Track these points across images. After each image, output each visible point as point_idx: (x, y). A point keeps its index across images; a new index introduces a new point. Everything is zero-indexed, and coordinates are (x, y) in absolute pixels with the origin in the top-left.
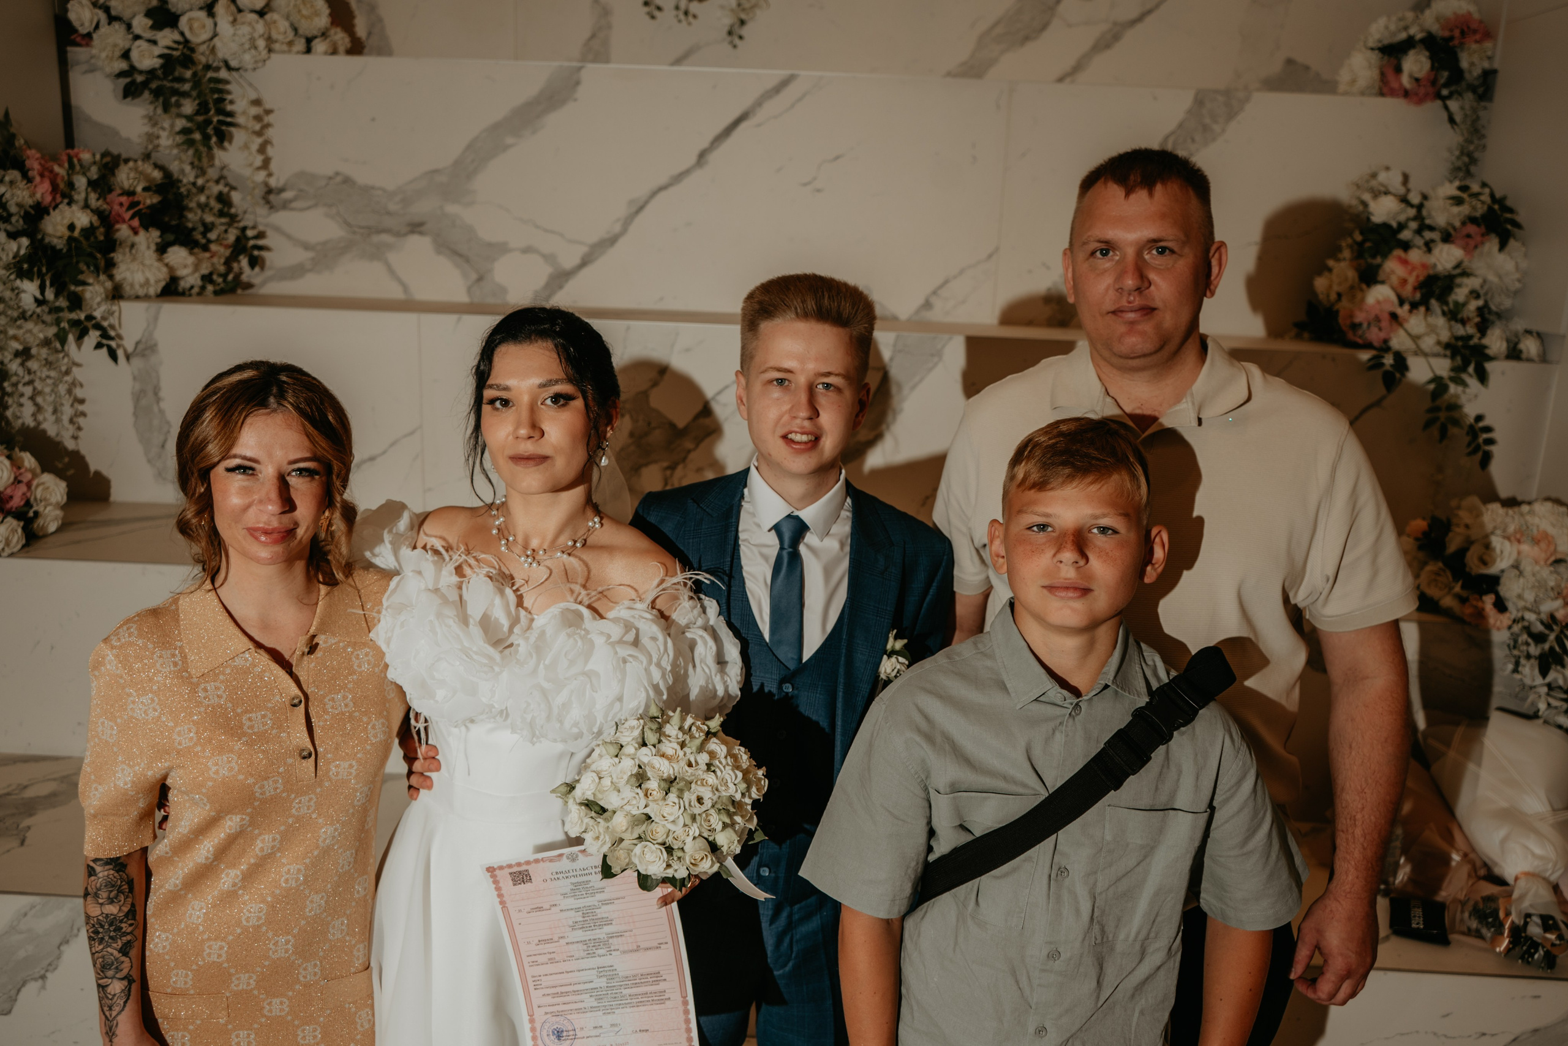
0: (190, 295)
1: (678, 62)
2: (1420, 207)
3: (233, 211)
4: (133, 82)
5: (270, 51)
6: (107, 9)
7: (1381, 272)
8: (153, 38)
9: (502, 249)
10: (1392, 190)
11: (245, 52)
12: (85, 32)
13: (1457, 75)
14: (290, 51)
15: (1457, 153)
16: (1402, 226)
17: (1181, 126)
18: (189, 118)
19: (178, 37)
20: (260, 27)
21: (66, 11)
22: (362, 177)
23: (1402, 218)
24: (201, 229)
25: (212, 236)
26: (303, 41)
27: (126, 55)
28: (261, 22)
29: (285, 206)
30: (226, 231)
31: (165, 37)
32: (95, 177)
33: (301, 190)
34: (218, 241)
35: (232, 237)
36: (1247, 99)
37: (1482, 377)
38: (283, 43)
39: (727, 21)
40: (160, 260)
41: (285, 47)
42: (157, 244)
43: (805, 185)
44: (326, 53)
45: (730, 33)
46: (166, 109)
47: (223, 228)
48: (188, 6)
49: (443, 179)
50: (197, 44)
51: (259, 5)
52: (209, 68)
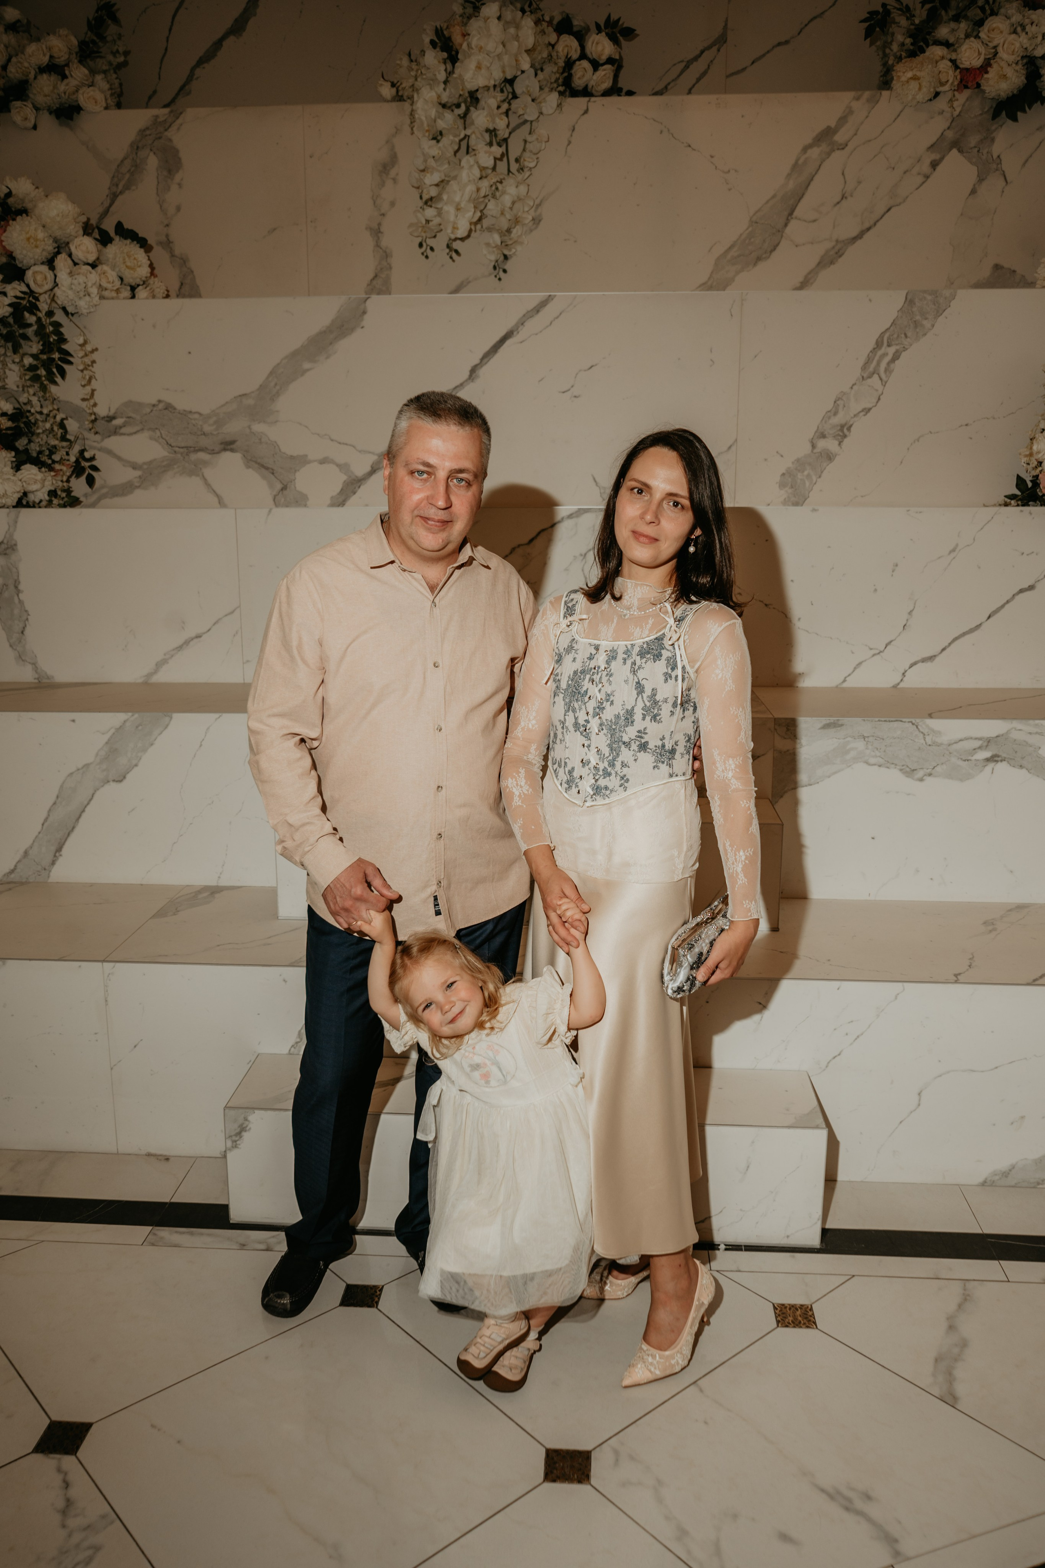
0: (40, 507)
1: (456, 293)
3: (72, 438)
5: (102, 297)
8: (4, 290)
9: (302, 461)
11: (80, 298)
14: (117, 298)
17: (893, 323)
18: (34, 356)
19: (25, 289)
20: (93, 276)
22: (181, 403)
24: (47, 453)
25: (56, 457)
26: (129, 288)
28: (93, 271)
29: (116, 432)
30: (68, 454)
31: (14, 288)
33: (128, 417)
34: (59, 462)
35: (73, 459)
36: (954, 296)
38: (112, 290)
39: (494, 258)
40: (14, 475)
41: (114, 294)
42: (12, 462)
43: (564, 392)
44: (147, 298)
45: (495, 268)
46: (15, 352)
47: (63, 452)
48: (32, 262)
49: (251, 402)
50: (40, 294)
51: (91, 258)
52: (50, 314)
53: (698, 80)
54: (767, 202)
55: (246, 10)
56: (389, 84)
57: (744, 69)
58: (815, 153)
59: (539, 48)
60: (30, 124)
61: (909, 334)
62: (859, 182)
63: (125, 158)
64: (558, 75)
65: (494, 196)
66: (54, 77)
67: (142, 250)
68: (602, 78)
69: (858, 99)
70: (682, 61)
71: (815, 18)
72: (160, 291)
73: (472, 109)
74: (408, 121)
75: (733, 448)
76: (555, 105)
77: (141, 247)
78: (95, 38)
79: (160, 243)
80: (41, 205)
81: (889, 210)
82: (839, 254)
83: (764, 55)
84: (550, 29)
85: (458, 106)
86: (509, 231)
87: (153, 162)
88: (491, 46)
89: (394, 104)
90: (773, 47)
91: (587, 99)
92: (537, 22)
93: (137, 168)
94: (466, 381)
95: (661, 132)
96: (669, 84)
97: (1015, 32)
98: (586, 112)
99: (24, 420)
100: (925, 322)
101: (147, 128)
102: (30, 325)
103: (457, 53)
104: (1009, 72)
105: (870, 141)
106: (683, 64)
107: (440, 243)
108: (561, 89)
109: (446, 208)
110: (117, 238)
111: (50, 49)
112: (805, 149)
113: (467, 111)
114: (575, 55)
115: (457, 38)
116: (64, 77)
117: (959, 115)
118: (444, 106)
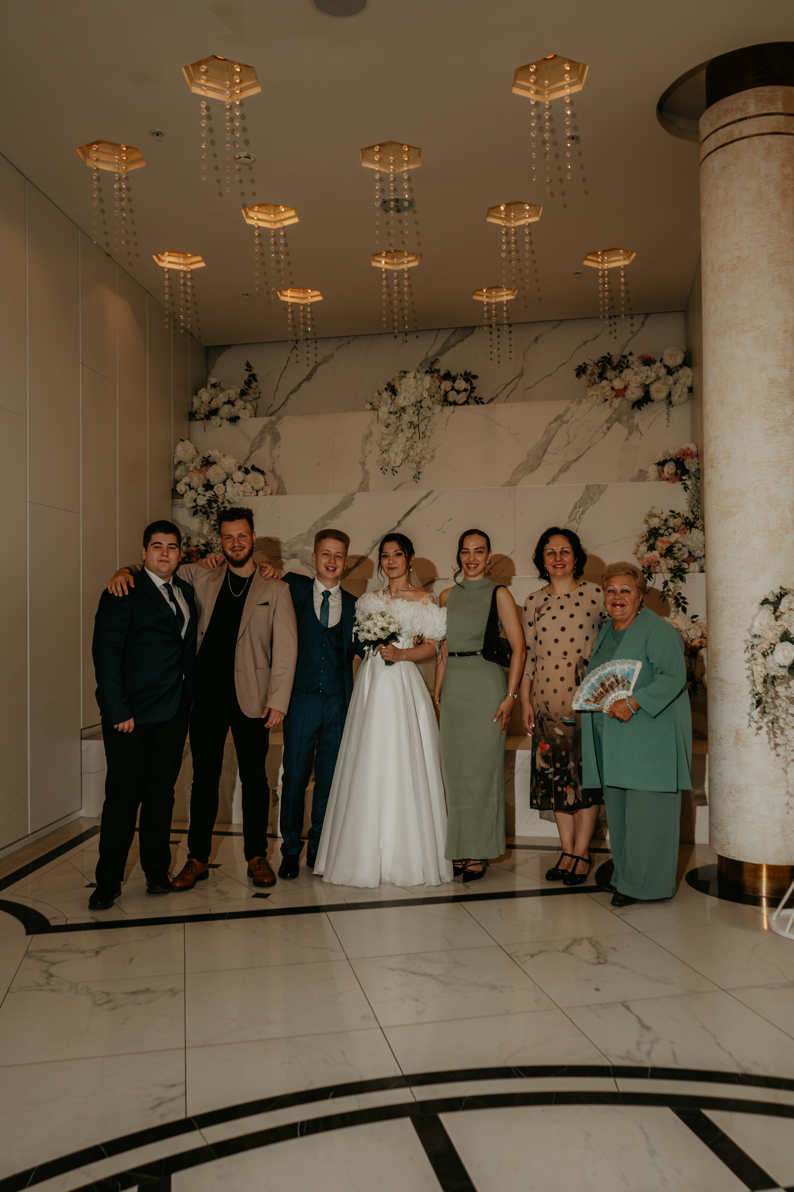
1: (395, 489)
2: (666, 520)
4: (197, 510)
5: (244, 496)
6: (189, 485)
7: (655, 546)
8: (205, 494)
10: (657, 515)
11: (235, 497)
12: (181, 494)
13: (686, 472)
14: (251, 496)
15: (690, 500)
16: (659, 528)
17: (581, 498)
19: (214, 494)
20: (241, 488)
21: (176, 487)
23: (659, 526)
26: (255, 491)
27: (195, 501)
28: (241, 485)
31: (209, 493)
32: (185, 542)
36: (606, 486)
37: (682, 579)
39: (413, 473)
41: (249, 494)
43: (438, 530)
44: (263, 495)
45: (414, 477)
46: (208, 518)
48: (217, 483)
49: (304, 537)
50: (219, 495)
51: (241, 481)
52: (223, 503)
53: (511, 392)
54: (534, 446)
55: (312, 371)
56: (369, 404)
57: (532, 386)
58: (554, 425)
59: (432, 387)
60: (219, 425)
61: (588, 503)
62: (575, 437)
63: (257, 437)
64: (440, 398)
65: (412, 449)
66: (229, 406)
67: (262, 476)
68: (462, 397)
69: (572, 403)
70: (504, 384)
71: (563, 364)
72: (269, 492)
73: (403, 414)
74: (377, 419)
75: (514, 553)
76: (439, 410)
77: (261, 474)
78: (247, 387)
79: (270, 471)
80: (222, 460)
81: (589, 448)
82: (568, 467)
83: (540, 381)
84: (437, 380)
85: (397, 413)
86: (420, 462)
87: (268, 438)
88: (410, 390)
89: (371, 412)
90: (544, 377)
91: (454, 407)
92: (432, 377)
93: (262, 440)
94: (396, 527)
95: (486, 419)
96: (498, 394)
97: (636, 375)
98: (453, 412)
99: (209, 546)
100: (595, 497)
101: (267, 425)
102: (214, 508)
103: (397, 391)
104: (635, 391)
105: (578, 419)
106: (504, 386)
107: (389, 468)
108: (442, 403)
109: (391, 454)
110: (252, 471)
111: (228, 395)
112: (550, 424)
113: (401, 415)
114: (449, 389)
115: (397, 386)
116: (234, 405)
117: (618, 408)
118: (391, 413)
